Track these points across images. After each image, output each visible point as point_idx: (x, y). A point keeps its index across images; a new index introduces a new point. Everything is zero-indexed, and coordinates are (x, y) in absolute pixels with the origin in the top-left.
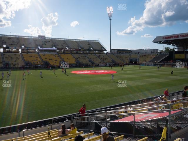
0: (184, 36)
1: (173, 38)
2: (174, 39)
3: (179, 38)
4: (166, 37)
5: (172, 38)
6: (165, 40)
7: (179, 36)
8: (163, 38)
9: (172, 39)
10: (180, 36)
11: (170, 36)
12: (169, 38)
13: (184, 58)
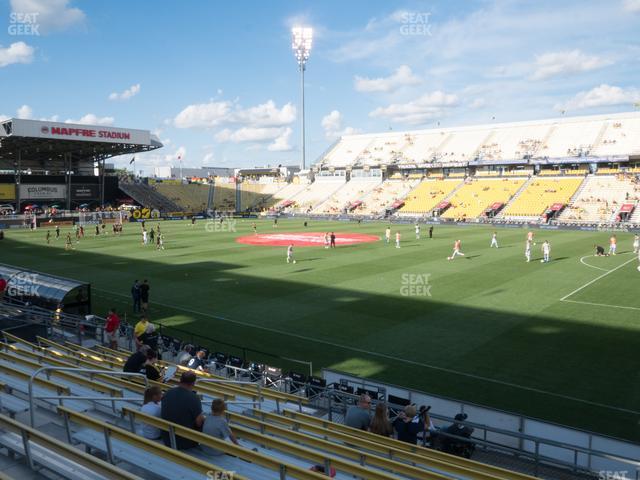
0: (109, 135)
1: (77, 135)
2: (81, 138)
3: (96, 139)
4: (53, 129)
5: (74, 134)
6: (50, 135)
7: (98, 134)
8: (45, 129)
9: (73, 137)
11: (67, 128)
12: (64, 131)
13: (13, 197)
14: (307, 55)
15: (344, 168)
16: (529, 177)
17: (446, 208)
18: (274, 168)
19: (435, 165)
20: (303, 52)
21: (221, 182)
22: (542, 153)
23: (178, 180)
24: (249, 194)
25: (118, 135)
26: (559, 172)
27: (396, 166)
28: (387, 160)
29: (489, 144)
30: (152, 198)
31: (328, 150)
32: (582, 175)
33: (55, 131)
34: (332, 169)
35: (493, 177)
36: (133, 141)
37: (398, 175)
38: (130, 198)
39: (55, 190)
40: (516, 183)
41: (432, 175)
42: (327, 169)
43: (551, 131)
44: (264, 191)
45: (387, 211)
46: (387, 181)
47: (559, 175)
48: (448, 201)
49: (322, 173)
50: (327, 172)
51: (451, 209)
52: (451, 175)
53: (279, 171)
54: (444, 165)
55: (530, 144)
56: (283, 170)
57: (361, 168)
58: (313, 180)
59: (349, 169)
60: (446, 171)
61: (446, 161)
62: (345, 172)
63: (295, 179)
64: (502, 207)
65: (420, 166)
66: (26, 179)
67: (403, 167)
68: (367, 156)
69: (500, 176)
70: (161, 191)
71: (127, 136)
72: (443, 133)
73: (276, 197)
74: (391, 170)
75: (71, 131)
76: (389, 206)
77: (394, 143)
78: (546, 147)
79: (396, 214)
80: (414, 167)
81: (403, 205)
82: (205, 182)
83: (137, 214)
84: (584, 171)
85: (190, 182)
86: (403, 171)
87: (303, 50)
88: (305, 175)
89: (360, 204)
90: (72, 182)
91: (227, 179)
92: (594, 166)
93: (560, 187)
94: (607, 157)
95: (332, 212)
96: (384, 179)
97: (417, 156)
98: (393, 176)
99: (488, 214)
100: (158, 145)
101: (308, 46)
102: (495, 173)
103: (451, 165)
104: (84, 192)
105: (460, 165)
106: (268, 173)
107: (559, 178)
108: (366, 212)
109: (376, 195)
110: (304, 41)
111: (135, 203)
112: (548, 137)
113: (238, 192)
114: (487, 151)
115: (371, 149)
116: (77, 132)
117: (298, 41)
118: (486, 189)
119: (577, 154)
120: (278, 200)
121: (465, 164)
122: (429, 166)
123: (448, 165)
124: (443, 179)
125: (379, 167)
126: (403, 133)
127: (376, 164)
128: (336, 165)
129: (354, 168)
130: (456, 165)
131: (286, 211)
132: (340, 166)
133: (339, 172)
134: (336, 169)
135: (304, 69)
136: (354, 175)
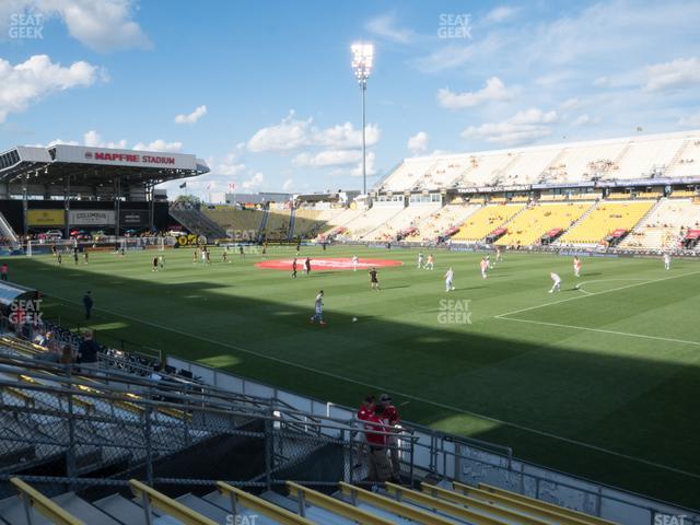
0: (153, 160)
1: (121, 159)
2: (124, 163)
3: (140, 164)
4: (96, 154)
5: (117, 159)
6: (94, 161)
7: (142, 159)
8: (88, 155)
9: (117, 162)
10: (144, 157)
11: (111, 153)
12: (108, 156)
13: (62, 223)
14: (367, 73)
15: (402, 193)
16: (597, 200)
17: (501, 235)
18: (333, 194)
19: (497, 189)
20: (363, 70)
21: (277, 208)
22: (612, 174)
23: (231, 205)
24: (304, 220)
25: (163, 160)
26: (629, 195)
27: (456, 190)
28: (448, 184)
29: (557, 166)
30: (201, 224)
32: (653, 198)
33: (98, 156)
34: (390, 194)
35: (559, 201)
36: (178, 165)
37: (459, 200)
38: (179, 224)
39: (104, 216)
40: (581, 207)
41: (494, 200)
42: (384, 194)
43: (626, 150)
44: (320, 218)
45: (440, 238)
46: (447, 206)
47: (629, 199)
48: (504, 227)
49: (380, 198)
50: (385, 197)
51: (506, 235)
52: (514, 199)
53: (337, 196)
54: (506, 189)
55: (600, 165)
56: (343, 196)
57: (420, 192)
58: (371, 206)
59: (407, 193)
60: (509, 195)
61: (508, 185)
62: (403, 197)
63: (352, 205)
64: (560, 233)
65: (481, 190)
66: (74, 205)
67: (463, 191)
68: (427, 180)
69: (565, 201)
70: (213, 217)
71: (172, 161)
72: (510, 154)
73: (330, 223)
74: (451, 195)
75: (115, 156)
76: (442, 233)
77: (458, 166)
78: (617, 168)
79: (448, 241)
80: (474, 191)
81: (458, 231)
82: (259, 208)
83: (183, 240)
84: (656, 195)
85: (244, 208)
86: (464, 195)
87: (364, 69)
88: (362, 200)
89: (413, 231)
90: (121, 208)
91: (282, 206)
92: (668, 189)
93: (626, 211)
94: (681, 178)
95: (383, 239)
96: (444, 205)
97: (479, 179)
98: (454, 201)
99: (543, 241)
100: (206, 170)
101: (369, 64)
102: (560, 197)
103: (514, 188)
104: (132, 218)
105: (523, 188)
106: (326, 199)
107: (628, 202)
108: (418, 239)
109: (433, 221)
110: (364, 59)
111: (184, 230)
112: (621, 157)
113: (292, 218)
114: (553, 174)
115: (433, 173)
116: (121, 157)
117: (358, 59)
118: (548, 214)
119: (649, 175)
120: (332, 227)
121: (527, 188)
122: (489, 190)
123: (510, 189)
124: (505, 203)
125: (438, 191)
126: (469, 155)
127: (435, 188)
128: (394, 190)
129: (412, 193)
130: (518, 188)
131: (338, 238)
132: (399, 190)
133: (398, 197)
134: (394, 193)
135: (364, 89)
136: (413, 201)
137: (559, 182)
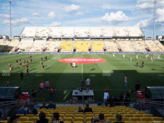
15: (33, 37)
16: (90, 41)
28: (47, 35)
29: (76, 32)
31: (22, 31)
34: (28, 37)
40: (88, 42)
43: (90, 30)
47: (97, 41)
49: (24, 38)
50: (26, 38)
51: (77, 49)
57: (39, 37)
59: (34, 37)
65: (59, 37)
67: (54, 37)
68: (38, 34)
69: (82, 41)
72: (60, 28)
77: (46, 30)
78: (92, 34)
81: (61, 48)
88: (17, 39)
89: (46, 48)
94: (108, 37)
98: (49, 40)
103: (69, 37)
115: (39, 32)
119: (101, 36)
121: (73, 37)
122: (62, 37)
125: (45, 37)
127: (44, 36)
133: (31, 38)
134: (30, 37)
135: (11, 3)
136: (36, 39)
137: (81, 36)
